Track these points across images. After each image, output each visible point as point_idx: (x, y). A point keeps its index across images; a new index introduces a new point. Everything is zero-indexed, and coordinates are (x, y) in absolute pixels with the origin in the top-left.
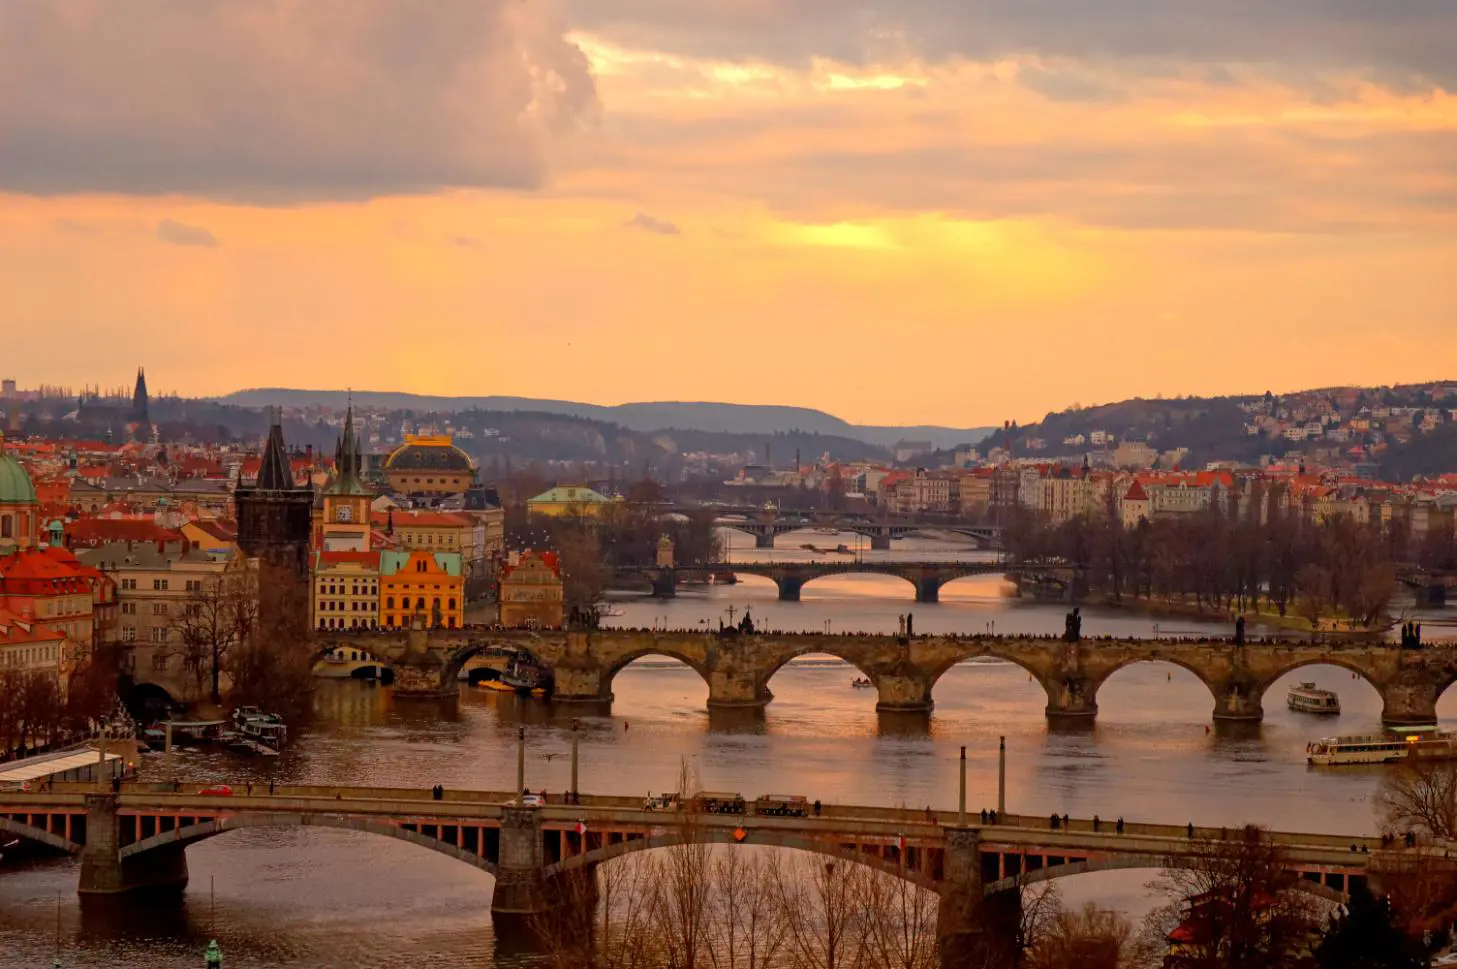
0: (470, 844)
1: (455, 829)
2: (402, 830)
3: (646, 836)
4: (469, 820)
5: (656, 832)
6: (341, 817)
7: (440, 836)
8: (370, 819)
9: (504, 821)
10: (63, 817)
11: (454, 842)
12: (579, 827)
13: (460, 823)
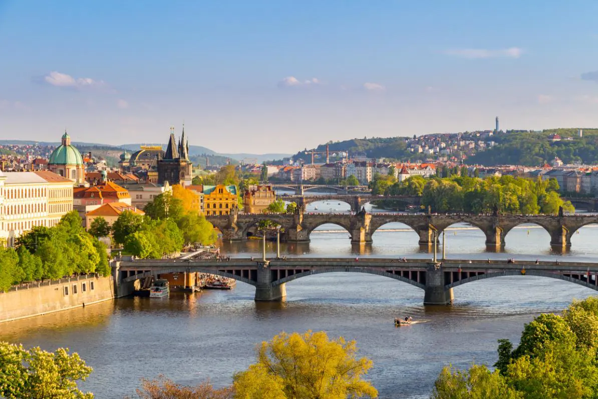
0: (414, 277)
1: (408, 272)
2: (387, 273)
3: (485, 273)
4: (414, 268)
5: (490, 271)
6: (361, 268)
7: (402, 275)
8: (374, 269)
9: (428, 269)
10: (248, 271)
11: (408, 277)
12: (459, 270)
13: (410, 270)
